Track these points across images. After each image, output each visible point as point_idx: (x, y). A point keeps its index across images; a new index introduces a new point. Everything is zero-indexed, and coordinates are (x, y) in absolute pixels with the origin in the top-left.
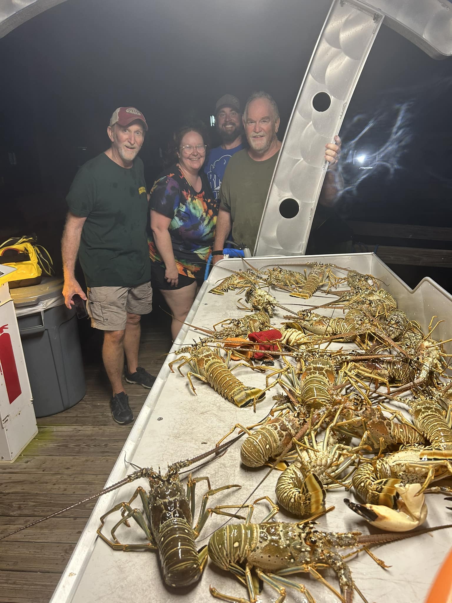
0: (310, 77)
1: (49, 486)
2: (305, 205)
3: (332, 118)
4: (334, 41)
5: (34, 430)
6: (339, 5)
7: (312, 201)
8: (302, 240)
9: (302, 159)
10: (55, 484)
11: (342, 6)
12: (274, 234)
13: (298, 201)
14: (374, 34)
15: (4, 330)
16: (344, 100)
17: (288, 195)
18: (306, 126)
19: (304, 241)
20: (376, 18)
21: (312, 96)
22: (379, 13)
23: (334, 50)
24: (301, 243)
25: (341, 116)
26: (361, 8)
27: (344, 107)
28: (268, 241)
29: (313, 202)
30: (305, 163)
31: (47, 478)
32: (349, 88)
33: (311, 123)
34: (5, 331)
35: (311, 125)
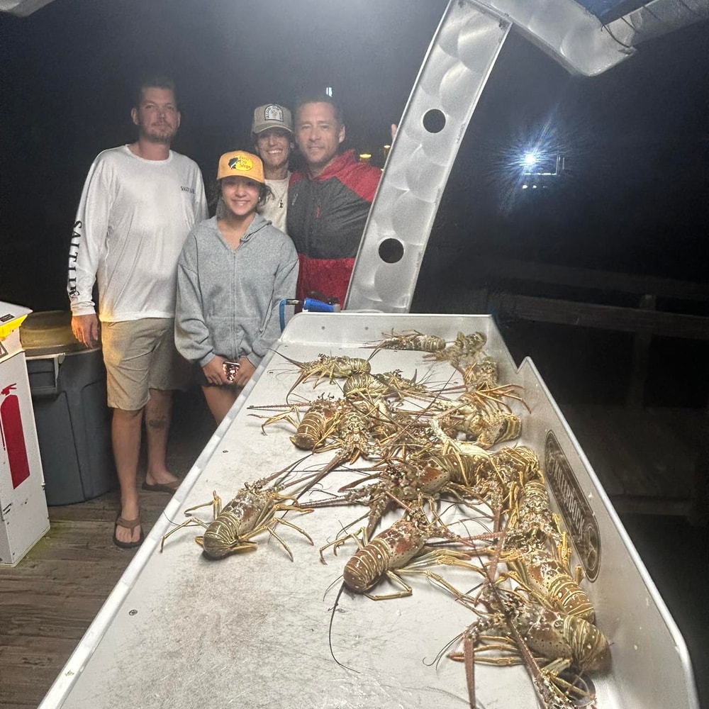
0: (420, 90)
1: (60, 599)
2: (411, 247)
3: (446, 142)
4: (451, 47)
5: (45, 525)
6: (457, 6)
7: (420, 242)
8: (407, 293)
9: (408, 190)
10: (68, 597)
11: (461, 7)
12: (372, 282)
13: (402, 242)
14: (500, 43)
15: (10, 390)
16: (462, 120)
17: (390, 234)
18: (415, 149)
19: (409, 295)
20: (503, 24)
21: (422, 114)
22: (506, 19)
23: (449, 58)
24: (405, 295)
25: (459, 140)
26: (484, 11)
27: (462, 129)
28: (363, 290)
29: (421, 244)
30: (412, 196)
31: (58, 588)
32: (468, 107)
33: (421, 145)
34: (12, 392)
35: (420, 149)
